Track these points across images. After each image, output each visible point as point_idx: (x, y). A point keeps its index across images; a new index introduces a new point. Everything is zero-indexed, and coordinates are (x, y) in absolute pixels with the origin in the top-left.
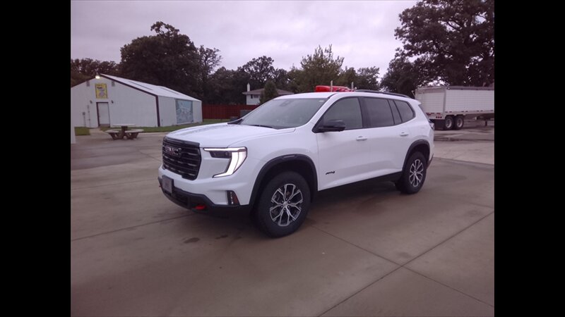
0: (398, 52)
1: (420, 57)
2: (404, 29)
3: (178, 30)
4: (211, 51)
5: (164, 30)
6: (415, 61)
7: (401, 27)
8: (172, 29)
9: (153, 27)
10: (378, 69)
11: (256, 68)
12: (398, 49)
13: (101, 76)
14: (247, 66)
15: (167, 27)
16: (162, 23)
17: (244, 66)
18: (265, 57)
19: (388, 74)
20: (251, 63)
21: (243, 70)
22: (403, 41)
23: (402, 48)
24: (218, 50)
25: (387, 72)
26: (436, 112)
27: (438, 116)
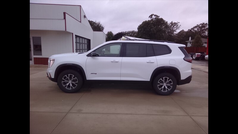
3: (159, 16)
4: (176, 23)
5: (154, 17)
8: (157, 16)
9: (149, 17)
11: (198, 29)
13: (124, 37)
14: (193, 29)
15: (155, 16)
16: (153, 15)
17: (191, 29)
18: (203, 23)
20: (196, 27)
21: (191, 30)
24: (179, 23)
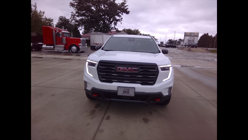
0: (72, 14)
1: (81, 18)
2: (74, 4)
6: (80, 20)
7: (72, 2)
10: (53, 19)
12: (72, 13)
19: (58, 23)
22: (74, 9)
23: (75, 13)
25: (58, 21)
26: (100, 43)
27: (101, 45)
